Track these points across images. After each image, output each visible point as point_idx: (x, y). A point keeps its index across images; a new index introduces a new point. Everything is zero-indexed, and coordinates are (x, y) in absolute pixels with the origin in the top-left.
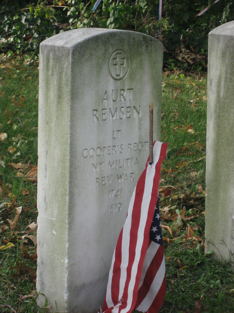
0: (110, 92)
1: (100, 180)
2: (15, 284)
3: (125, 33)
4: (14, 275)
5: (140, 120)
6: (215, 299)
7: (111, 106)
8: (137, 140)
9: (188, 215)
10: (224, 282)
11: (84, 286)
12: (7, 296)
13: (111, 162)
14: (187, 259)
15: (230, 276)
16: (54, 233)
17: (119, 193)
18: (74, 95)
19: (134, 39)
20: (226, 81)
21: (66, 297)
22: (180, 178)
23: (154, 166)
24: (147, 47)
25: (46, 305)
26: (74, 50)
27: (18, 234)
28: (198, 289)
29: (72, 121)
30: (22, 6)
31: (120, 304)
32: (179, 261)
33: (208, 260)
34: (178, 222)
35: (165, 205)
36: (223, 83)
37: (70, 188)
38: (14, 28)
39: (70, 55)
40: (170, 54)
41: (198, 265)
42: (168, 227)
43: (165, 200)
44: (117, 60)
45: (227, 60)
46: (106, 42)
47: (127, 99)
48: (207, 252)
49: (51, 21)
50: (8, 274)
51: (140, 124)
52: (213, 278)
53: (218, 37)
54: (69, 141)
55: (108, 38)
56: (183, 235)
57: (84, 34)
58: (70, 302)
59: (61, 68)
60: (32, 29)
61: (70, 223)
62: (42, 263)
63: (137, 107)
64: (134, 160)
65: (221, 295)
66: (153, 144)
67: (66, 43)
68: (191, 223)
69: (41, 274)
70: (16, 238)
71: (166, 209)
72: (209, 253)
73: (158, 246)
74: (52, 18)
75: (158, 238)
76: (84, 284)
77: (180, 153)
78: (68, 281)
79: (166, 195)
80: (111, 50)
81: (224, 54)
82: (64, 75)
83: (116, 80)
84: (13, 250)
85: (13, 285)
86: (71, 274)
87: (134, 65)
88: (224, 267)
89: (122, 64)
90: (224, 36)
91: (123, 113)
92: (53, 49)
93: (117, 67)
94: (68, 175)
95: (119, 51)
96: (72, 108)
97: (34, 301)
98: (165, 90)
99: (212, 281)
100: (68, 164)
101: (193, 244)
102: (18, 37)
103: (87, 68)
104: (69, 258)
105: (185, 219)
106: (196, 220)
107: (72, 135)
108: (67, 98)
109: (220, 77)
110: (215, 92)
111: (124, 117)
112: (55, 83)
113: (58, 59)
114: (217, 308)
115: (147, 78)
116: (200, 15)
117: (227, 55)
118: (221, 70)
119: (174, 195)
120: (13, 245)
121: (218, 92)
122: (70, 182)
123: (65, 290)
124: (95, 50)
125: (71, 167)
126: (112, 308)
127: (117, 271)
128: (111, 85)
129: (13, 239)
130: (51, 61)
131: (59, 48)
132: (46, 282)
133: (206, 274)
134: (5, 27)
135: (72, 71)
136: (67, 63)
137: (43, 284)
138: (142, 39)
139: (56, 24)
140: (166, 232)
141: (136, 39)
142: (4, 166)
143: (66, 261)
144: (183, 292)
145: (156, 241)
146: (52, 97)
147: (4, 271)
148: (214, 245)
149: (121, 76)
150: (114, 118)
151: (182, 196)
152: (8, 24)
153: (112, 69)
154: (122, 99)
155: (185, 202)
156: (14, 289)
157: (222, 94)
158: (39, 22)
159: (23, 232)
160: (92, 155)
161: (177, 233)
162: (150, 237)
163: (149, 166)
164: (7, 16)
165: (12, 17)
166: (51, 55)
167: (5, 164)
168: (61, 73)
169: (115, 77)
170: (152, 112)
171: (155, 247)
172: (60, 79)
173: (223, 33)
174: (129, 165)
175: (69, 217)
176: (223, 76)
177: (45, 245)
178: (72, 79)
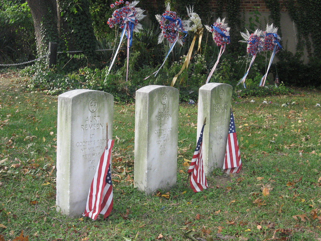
0: (89, 117)
1: (85, 156)
2: (48, 201)
3: (96, 92)
4: (48, 197)
5: (103, 130)
6: (136, 208)
7: (90, 124)
8: (101, 139)
9: (129, 170)
10: (141, 200)
11: (77, 203)
12: (43, 207)
13: (90, 148)
14: (126, 190)
15: (144, 198)
16: (64, 179)
17: (93, 161)
18: (73, 119)
19: (100, 94)
20: (143, 112)
21: (68, 207)
22: (128, 153)
23: (108, 150)
24: (106, 98)
25: (60, 211)
26: (73, 99)
27: (52, 178)
28: (129, 204)
29: (71, 130)
30: (66, 74)
31: (92, 211)
32: (122, 191)
33: (135, 190)
34: (124, 173)
35: (119, 165)
36: (142, 113)
37: (71, 159)
38: (62, 84)
39: (71, 101)
40: (131, 96)
41: (131, 193)
42: (119, 175)
43: (119, 163)
44: (93, 103)
45: (144, 103)
46: (87, 96)
47: (97, 120)
48: (135, 187)
49: (79, 81)
50: (45, 196)
51: (103, 131)
52: (137, 198)
53: (140, 93)
54: (70, 139)
55: (88, 94)
56: (125, 179)
57: (78, 92)
58: (70, 210)
59: (67, 107)
60: (70, 84)
61: (71, 175)
62: (59, 192)
63: (102, 124)
64: (100, 147)
65: (139, 206)
66: (108, 141)
67: (70, 96)
68: (130, 173)
69: (58, 197)
70: (51, 180)
71: (120, 167)
72: (136, 187)
73: (110, 185)
74: (79, 80)
75: (110, 182)
76: (77, 202)
77: (129, 141)
78: (70, 200)
79: (120, 161)
80: (90, 99)
81: (142, 101)
82: (68, 110)
83: (92, 112)
84: (49, 186)
85: (47, 202)
86: (71, 198)
87: (100, 106)
88: (142, 193)
89: (95, 105)
90: (142, 93)
91: (95, 127)
92: (64, 99)
93: (93, 106)
94: (70, 154)
95: (93, 100)
96: (72, 125)
97: (55, 209)
98: (127, 112)
99: (136, 200)
100: (70, 149)
101: (129, 183)
102: (64, 88)
103: (79, 107)
104: (70, 191)
105: (127, 172)
106: (132, 172)
107: (72, 137)
108: (69, 120)
109: (141, 111)
110: (138, 117)
111: (96, 128)
112: (65, 113)
113: (66, 103)
114: (137, 212)
115: (106, 111)
116: (145, 79)
117: (144, 101)
118: (141, 108)
119: (124, 161)
120: (49, 183)
121: (140, 117)
122: (71, 157)
123: (68, 205)
124: (83, 99)
125: (71, 150)
126: (89, 213)
127: (91, 196)
128: (90, 115)
129: (50, 181)
130: (63, 104)
131: (66, 98)
132: (60, 201)
133: (134, 197)
134: (58, 83)
135: (72, 108)
136: (70, 105)
137: (59, 202)
138: (104, 94)
139: (81, 82)
140: (118, 178)
141: (101, 95)
142: (50, 147)
143: (69, 192)
144: (123, 205)
145: (109, 183)
146: (63, 120)
147: (43, 195)
148: (138, 184)
149: (95, 110)
150: (91, 129)
151: (127, 161)
152: (59, 82)
153: (90, 107)
154: (95, 121)
155: (128, 164)
156: (47, 203)
157: (141, 118)
158: (73, 81)
159: (54, 177)
160: (81, 145)
161: (123, 178)
162: (106, 181)
163: (106, 150)
164: (59, 79)
165: (61, 79)
166: (63, 101)
167: (51, 146)
168: (67, 109)
169: (92, 111)
170: (107, 127)
171: (108, 186)
172: (67, 112)
173: (142, 92)
174: (98, 149)
175: (70, 172)
176: (142, 110)
177: (60, 185)
178: (72, 112)
